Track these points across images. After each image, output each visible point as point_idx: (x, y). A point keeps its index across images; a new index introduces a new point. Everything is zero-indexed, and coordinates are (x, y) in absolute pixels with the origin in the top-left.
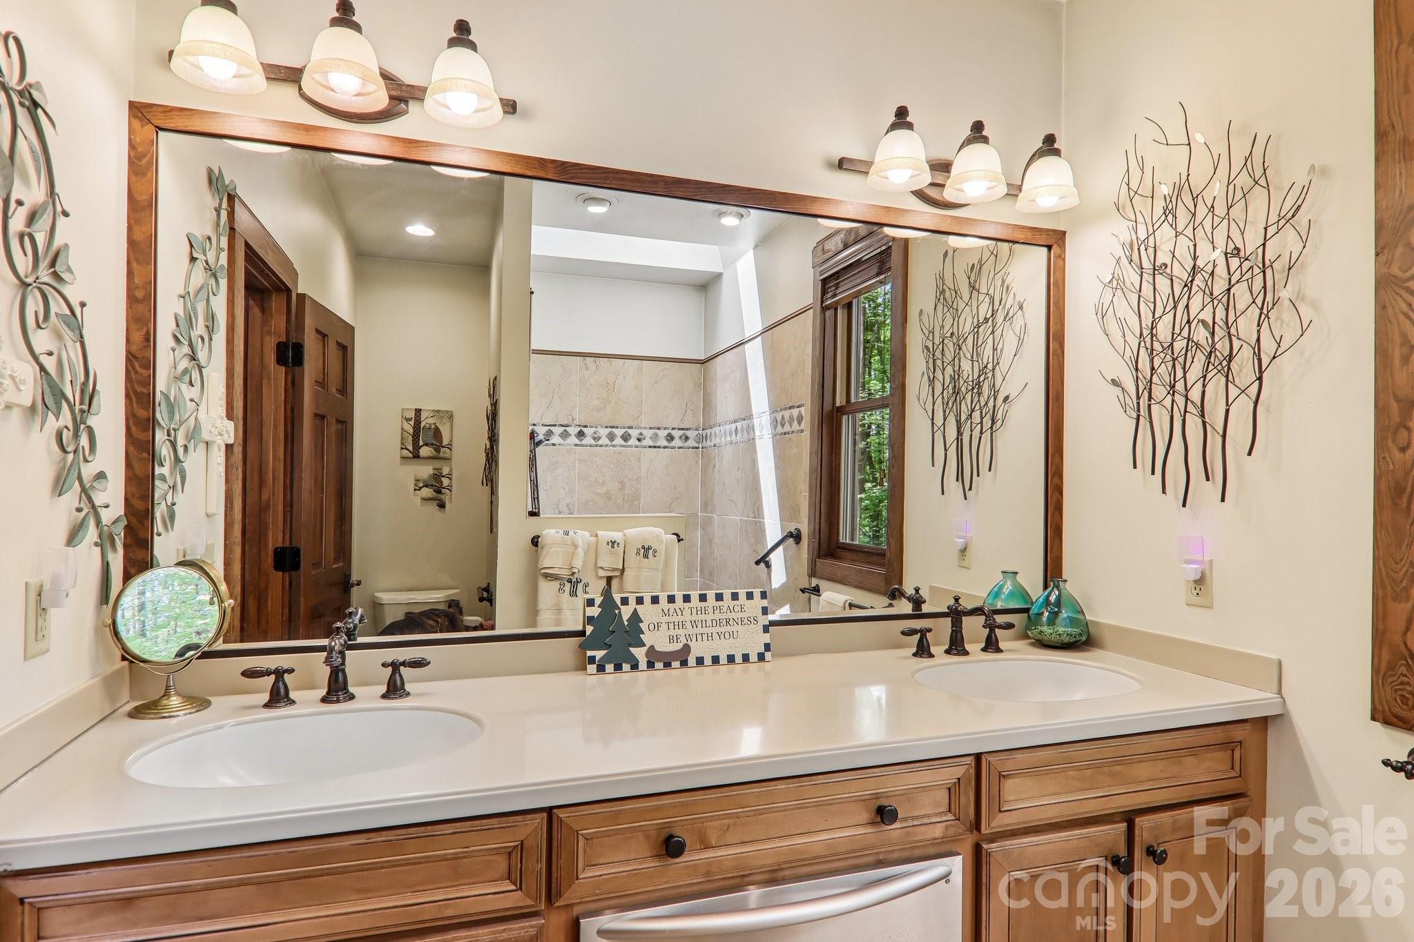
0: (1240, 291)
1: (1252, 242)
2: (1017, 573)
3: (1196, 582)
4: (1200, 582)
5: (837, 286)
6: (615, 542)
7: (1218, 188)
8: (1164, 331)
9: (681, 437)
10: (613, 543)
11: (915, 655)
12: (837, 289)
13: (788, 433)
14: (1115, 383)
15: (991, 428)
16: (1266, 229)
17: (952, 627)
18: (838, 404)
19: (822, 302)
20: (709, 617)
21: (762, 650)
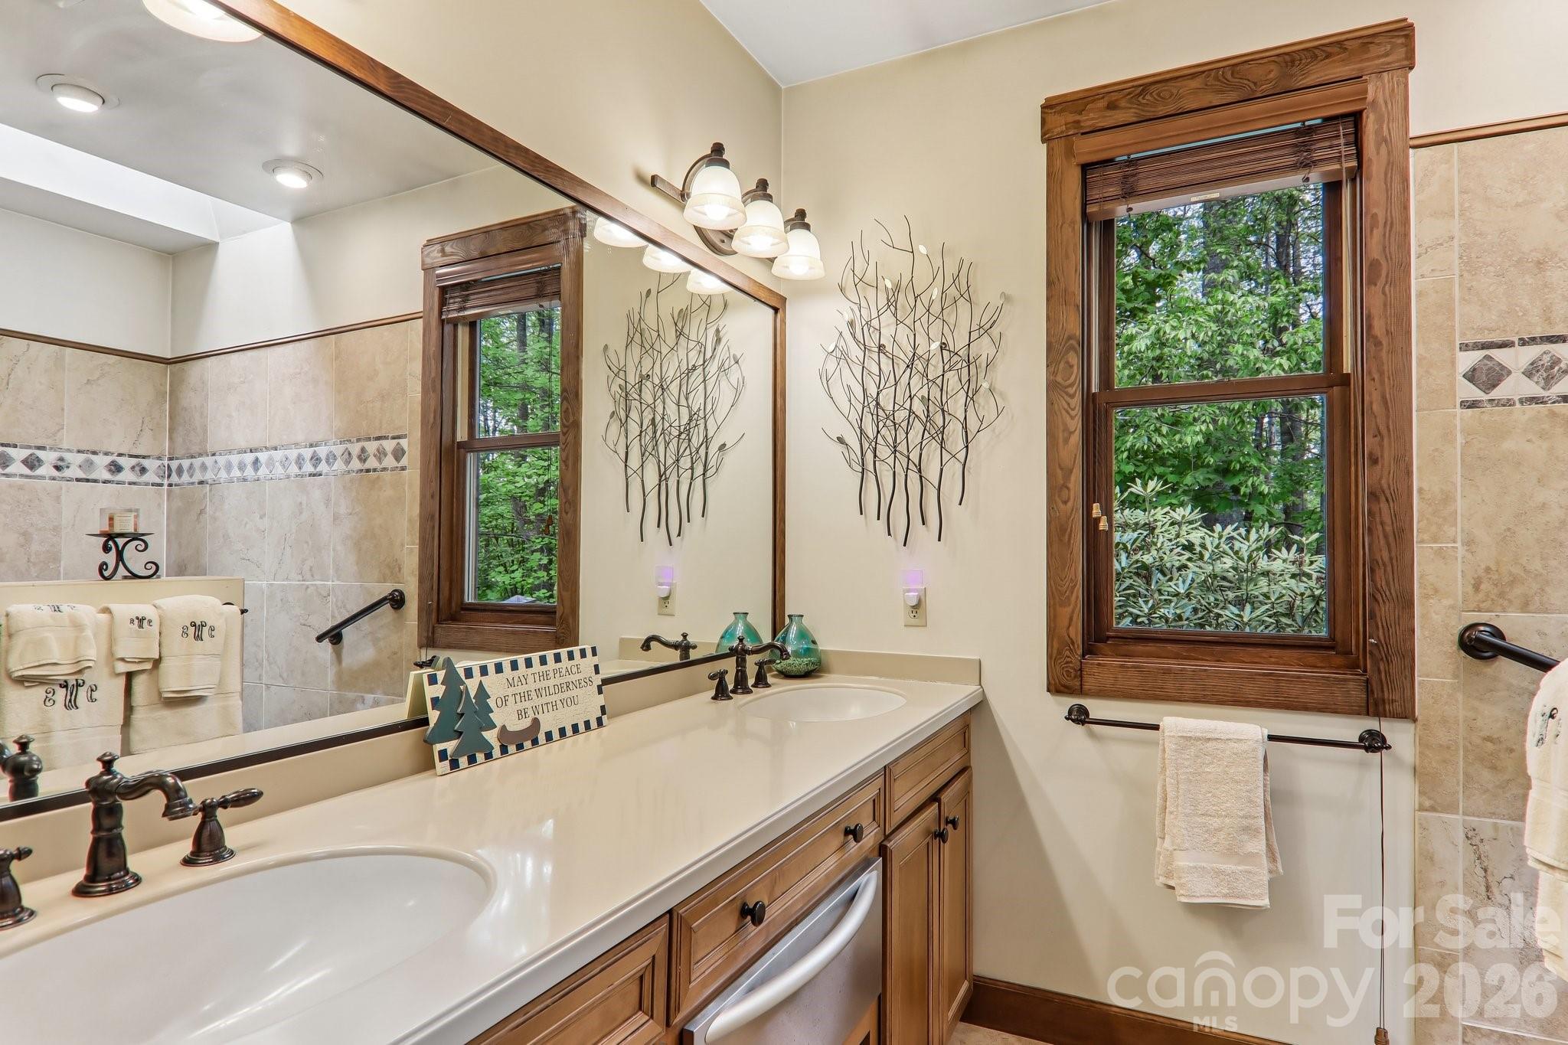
0: (951, 376)
1: (959, 342)
2: (747, 614)
3: (913, 607)
4: (917, 607)
5: (466, 299)
6: (143, 619)
7: (936, 293)
8: (887, 402)
9: (133, 468)
10: (141, 620)
11: (715, 698)
12: (464, 301)
13: (375, 470)
14: (841, 440)
15: (704, 474)
16: (970, 333)
17: (737, 666)
18: (459, 439)
19: (441, 313)
20: (551, 683)
21: (599, 714)
